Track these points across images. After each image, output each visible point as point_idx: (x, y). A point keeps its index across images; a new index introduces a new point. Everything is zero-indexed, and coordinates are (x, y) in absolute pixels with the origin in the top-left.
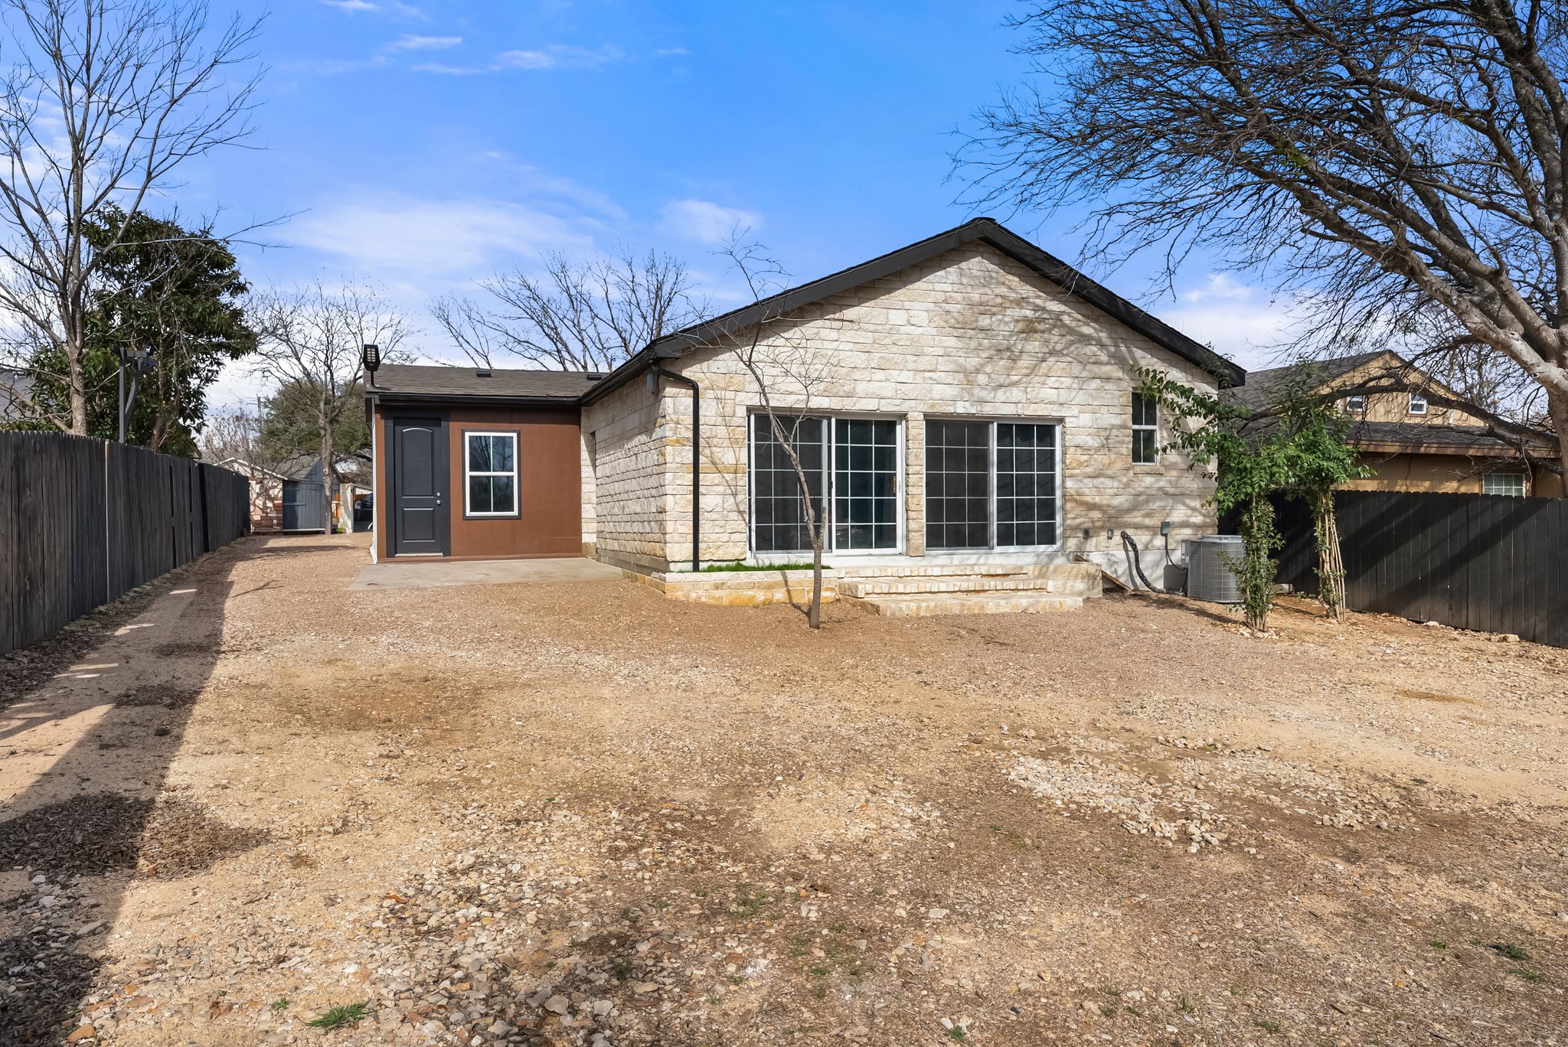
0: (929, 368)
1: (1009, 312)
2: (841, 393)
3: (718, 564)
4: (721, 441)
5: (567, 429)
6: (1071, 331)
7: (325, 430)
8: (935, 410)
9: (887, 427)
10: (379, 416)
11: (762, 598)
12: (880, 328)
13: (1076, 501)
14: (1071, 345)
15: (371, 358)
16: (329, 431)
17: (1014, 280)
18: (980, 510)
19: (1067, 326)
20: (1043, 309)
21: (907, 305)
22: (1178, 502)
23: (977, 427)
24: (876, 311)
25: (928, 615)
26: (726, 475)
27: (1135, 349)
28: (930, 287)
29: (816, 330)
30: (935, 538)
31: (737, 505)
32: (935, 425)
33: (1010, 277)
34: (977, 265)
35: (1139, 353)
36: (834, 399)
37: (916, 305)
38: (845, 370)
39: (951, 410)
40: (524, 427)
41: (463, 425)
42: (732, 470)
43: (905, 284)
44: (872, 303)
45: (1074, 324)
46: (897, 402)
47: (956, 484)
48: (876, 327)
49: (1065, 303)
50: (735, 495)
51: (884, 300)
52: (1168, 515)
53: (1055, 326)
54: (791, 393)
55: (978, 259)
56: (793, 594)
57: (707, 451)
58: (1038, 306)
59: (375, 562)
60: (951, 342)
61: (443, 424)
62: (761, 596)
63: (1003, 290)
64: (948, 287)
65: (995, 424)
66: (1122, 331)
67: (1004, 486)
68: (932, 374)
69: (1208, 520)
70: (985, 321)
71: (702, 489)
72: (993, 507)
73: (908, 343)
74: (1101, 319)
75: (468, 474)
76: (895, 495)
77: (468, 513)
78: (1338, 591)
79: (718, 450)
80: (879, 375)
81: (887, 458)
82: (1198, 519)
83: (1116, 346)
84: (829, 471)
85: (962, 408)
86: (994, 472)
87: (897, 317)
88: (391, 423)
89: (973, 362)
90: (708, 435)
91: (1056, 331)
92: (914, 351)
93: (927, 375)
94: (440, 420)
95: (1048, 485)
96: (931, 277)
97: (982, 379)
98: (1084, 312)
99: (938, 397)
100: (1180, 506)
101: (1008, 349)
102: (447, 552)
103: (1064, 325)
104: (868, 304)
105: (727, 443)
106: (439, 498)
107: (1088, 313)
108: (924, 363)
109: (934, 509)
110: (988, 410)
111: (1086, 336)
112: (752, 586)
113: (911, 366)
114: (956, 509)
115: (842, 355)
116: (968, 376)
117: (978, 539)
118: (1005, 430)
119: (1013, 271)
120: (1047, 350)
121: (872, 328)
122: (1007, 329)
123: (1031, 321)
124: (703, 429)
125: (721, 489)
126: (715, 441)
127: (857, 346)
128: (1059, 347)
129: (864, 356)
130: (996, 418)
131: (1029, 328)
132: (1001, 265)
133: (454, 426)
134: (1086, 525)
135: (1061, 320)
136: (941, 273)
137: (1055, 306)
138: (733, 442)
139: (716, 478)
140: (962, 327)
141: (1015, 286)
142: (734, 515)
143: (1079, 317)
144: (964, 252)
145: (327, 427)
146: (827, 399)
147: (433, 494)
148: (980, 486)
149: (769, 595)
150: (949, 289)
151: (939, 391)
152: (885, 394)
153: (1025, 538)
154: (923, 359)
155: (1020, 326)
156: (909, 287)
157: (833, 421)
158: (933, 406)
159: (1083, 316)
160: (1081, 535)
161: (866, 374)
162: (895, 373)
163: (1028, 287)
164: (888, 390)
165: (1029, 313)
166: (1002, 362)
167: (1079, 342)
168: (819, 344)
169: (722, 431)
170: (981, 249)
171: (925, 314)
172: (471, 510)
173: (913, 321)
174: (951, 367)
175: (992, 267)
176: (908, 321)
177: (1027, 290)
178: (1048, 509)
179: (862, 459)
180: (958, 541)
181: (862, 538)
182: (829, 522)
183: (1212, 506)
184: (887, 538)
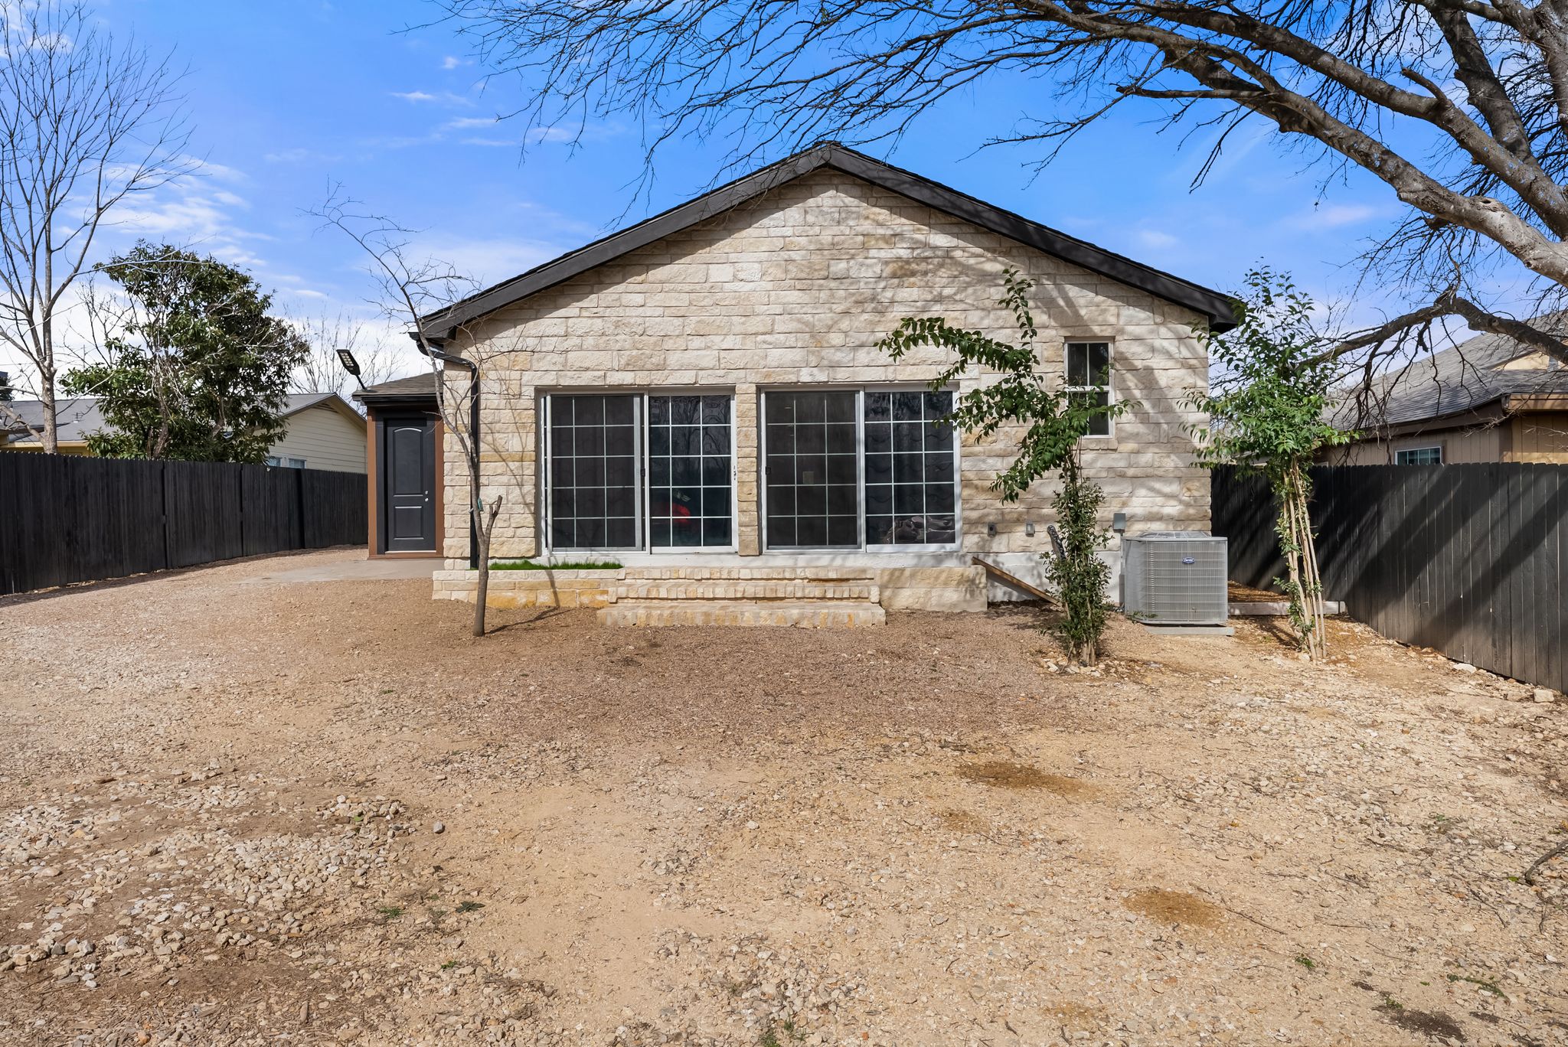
0: (762, 329)
1: (873, 253)
2: (648, 366)
3: (503, 561)
4: (505, 426)
6: (965, 269)
8: (772, 380)
9: (719, 400)
10: (371, 417)
11: (524, 601)
12: (698, 287)
13: (976, 487)
14: (966, 288)
15: (348, 361)
17: (883, 214)
18: (844, 500)
19: (960, 264)
20: (926, 245)
21: (733, 257)
22: (1143, 486)
24: (693, 268)
25: (661, 625)
26: (510, 464)
27: (1068, 287)
28: (764, 233)
29: (617, 296)
30: (780, 535)
31: (523, 497)
33: (877, 210)
34: (830, 200)
35: (1073, 291)
36: (639, 373)
37: (744, 257)
38: (653, 339)
39: (793, 378)
42: (517, 457)
43: (730, 232)
44: (688, 259)
45: (972, 261)
46: (721, 372)
47: (810, 469)
48: (692, 287)
49: (957, 236)
50: (520, 485)
51: (703, 254)
52: (1124, 504)
53: (941, 266)
54: (587, 369)
55: (832, 193)
56: (560, 596)
57: (489, 438)
58: (917, 242)
59: (366, 558)
60: (794, 296)
62: (522, 598)
63: (867, 226)
64: (788, 231)
65: (862, 393)
66: (1047, 264)
67: (875, 468)
68: (767, 338)
69: (1192, 511)
70: (839, 267)
71: (483, 480)
72: (861, 496)
73: (733, 303)
74: (1014, 252)
76: (729, 483)
79: (501, 436)
80: (697, 342)
81: (721, 440)
82: (1172, 509)
83: (1038, 283)
84: (642, 457)
85: (811, 376)
86: (861, 453)
87: (720, 273)
88: (382, 424)
89: (825, 317)
90: (490, 420)
91: (943, 272)
92: (741, 311)
93: (760, 338)
95: (942, 468)
96: (766, 221)
97: (836, 339)
98: (987, 244)
99: (776, 364)
100: (1143, 492)
101: (873, 299)
103: (955, 262)
104: (682, 261)
105: (512, 427)
106: (427, 496)
107: (994, 245)
108: (755, 324)
109: (779, 500)
110: (842, 376)
111: (990, 274)
112: (514, 587)
113: (737, 329)
114: (811, 499)
115: (649, 322)
116: (816, 337)
117: (843, 536)
118: (875, 400)
119: (882, 202)
120: (929, 297)
121: (687, 288)
122: (870, 274)
123: (908, 262)
124: (484, 415)
125: (505, 479)
126: (498, 426)
127: (668, 312)
128: (947, 292)
129: (677, 322)
130: (864, 386)
131: (904, 271)
132: (861, 198)
134: (991, 518)
135: (952, 258)
136: (779, 215)
137: (941, 240)
138: (519, 426)
139: (500, 466)
140: (808, 277)
141: (880, 219)
142: (520, 508)
143: (979, 251)
144: (811, 187)
146: (632, 374)
147: (422, 492)
148: (844, 469)
149: (532, 597)
150: (789, 233)
151: (776, 356)
152: (704, 364)
153: (907, 533)
154: (754, 320)
155: (888, 270)
156: (736, 235)
157: (646, 398)
158: (767, 375)
159: (987, 249)
160: (986, 530)
161: (681, 343)
162: (717, 339)
163: (903, 220)
164: (708, 359)
165: (905, 253)
166: (865, 316)
167: (979, 282)
168: (621, 311)
169: (506, 415)
170: (836, 181)
171: (756, 265)
173: (741, 276)
174: (793, 326)
175: (849, 200)
176: (735, 276)
177: (901, 224)
178: (943, 499)
179: (686, 440)
180: (812, 536)
181: (687, 535)
182: (642, 516)
183: (1202, 491)
184: (719, 533)
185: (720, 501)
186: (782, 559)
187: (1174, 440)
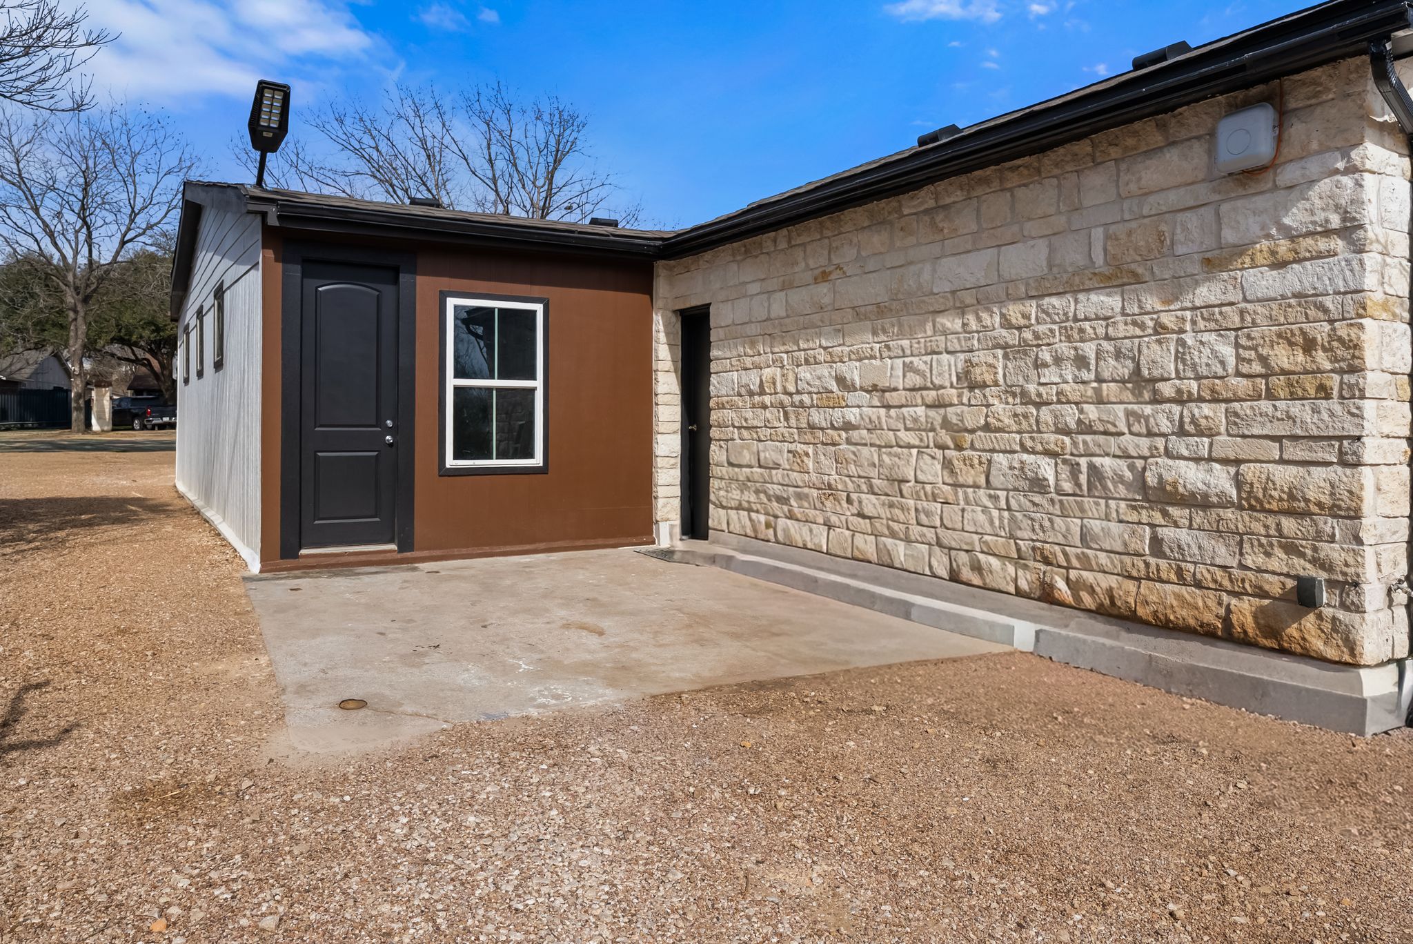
5: (639, 298)
7: (76, 312)
10: (270, 254)
15: (269, 119)
16: (82, 314)
40: (554, 293)
41: (445, 282)
59: (255, 567)
61: (404, 278)
75: (452, 382)
77: (450, 462)
88: (296, 270)
94: (396, 271)
102: (406, 544)
106: (390, 431)
133: (425, 285)
145: (79, 307)
147: (379, 422)
172: (456, 457)
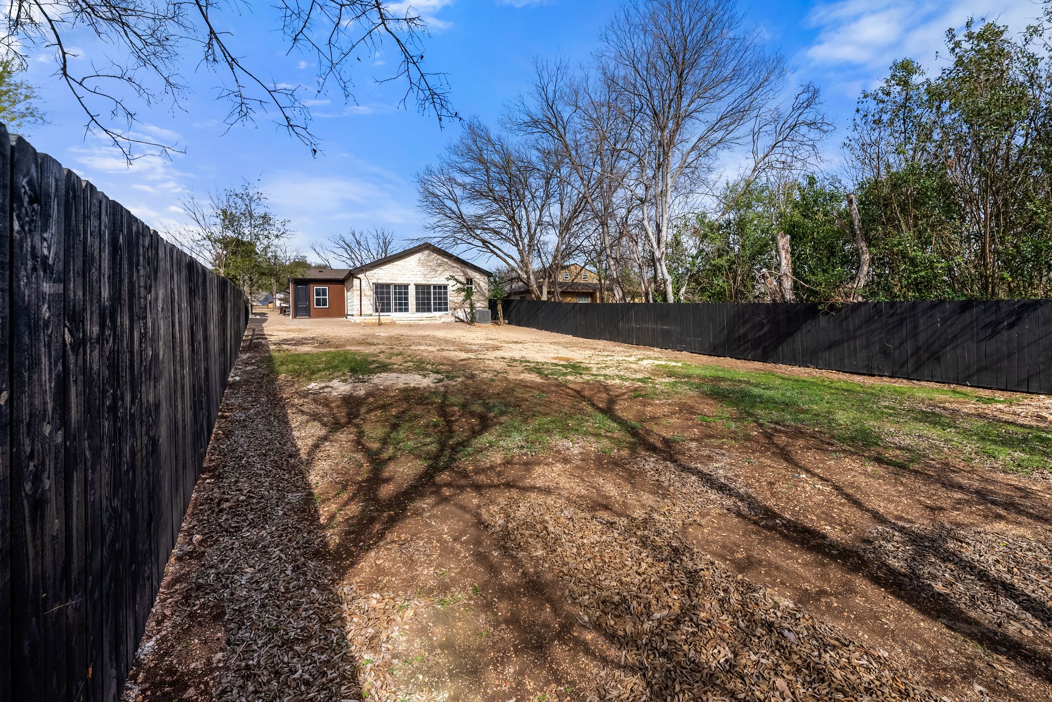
1: (434, 262)
2: (395, 280)
3: (366, 315)
4: (367, 290)
5: (341, 286)
6: (450, 266)
9: (406, 287)
10: (292, 283)
12: (403, 265)
13: (452, 302)
17: (436, 255)
18: (429, 304)
20: (443, 261)
21: (410, 261)
22: (480, 302)
23: (429, 286)
28: (416, 257)
29: (388, 266)
30: (418, 310)
31: (371, 303)
32: (417, 286)
33: (434, 254)
34: (427, 252)
35: (466, 270)
37: (412, 261)
38: (395, 275)
39: (421, 283)
40: (330, 286)
41: (314, 285)
42: (369, 296)
46: (408, 281)
47: (423, 299)
50: (370, 301)
51: (404, 260)
52: (478, 305)
53: (446, 264)
54: (382, 280)
57: (363, 292)
58: (441, 260)
59: (291, 319)
60: (421, 268)
61: (309, 285)
62: (374, 321)
64: (420, 257)
65: (432, 286)
66: (463, 265)
67: (435, 299)
68: (416, 275)
69: (485, 306)
70: (429, 264)
71: (362, 299)
72: (432, 303)
73: (411, 269)
74: (458, 263)
75: (315, 297)
76: (408, 301)
77: (315, 307)
78: (501, 319)
79: (366, 292)
80: (404, 276)
81: (406, 293)
82: (483, 306)
83: (462, 268)
84: (392, 296)
85: (424, 282)
86: (432, 296)
87: (407, 263)
88: (295, 285)
89: (426, 272)
91: (446, 266)
95: (446, 299)
96: (415, 255)
97: (428, 276)
101: (434, 269)
102: (310, 316)
104: (401, 261)
106: (308, 303)
108: (414, 273)
109: (417, 304)
110: (430, 283)
111: (454, 266)
113: (411, 274)
114: (423, 304)
115: (395, 271)
116: (425, 275)
117: (429, 310)
118: (435, 287)
119: (436, 253)
120: (444, 270)
122: (434, 265)
124: (362, 288)
125: (367, 300)
126: (365, 290)
127: (398, 270)
128: (447, 269)
129: (399, 272)
130: (432, 284)
131: (440, 265)
132: (432, 252)
133: (311, 286)
134: (455, 307)
135: (448, 263)
136: (418, 254)
137: (446, 260)
138: (369, 290)
139: (365, 297)
140: (423, 265)
141: (434, 256)
142: (370, 305)
144: (422, 250)
146: (391, 281)
147: (306, 302)
148: (429, 299)
151: (418, 279)
152: (405, 280)
153: (440, 310)
155: (437, 265)
156: (410, 257)
157: (393, 285)
158: (417, 282)
159: (453, 262)
160: (453, 309)
161: (400, 276)
162: (407, 275)
163: (439, 256)
165: (439, 262)
166: (433, 272)
167: (452, 267)
168: (389, 269)
169: (367, 288)
170: (427, 249)
171: (414, 262)
173: (411, 264)
174: (421, 274)
175: (430, 253)
178: (446, 304)
179: (400, 293)
180: (424, 310)
181: (401, 310)
182: (393, 307)
183: (487, 304)
184: (407, 310)
185: (406, 304)
186: (420, 314)
187: (484, 295)
